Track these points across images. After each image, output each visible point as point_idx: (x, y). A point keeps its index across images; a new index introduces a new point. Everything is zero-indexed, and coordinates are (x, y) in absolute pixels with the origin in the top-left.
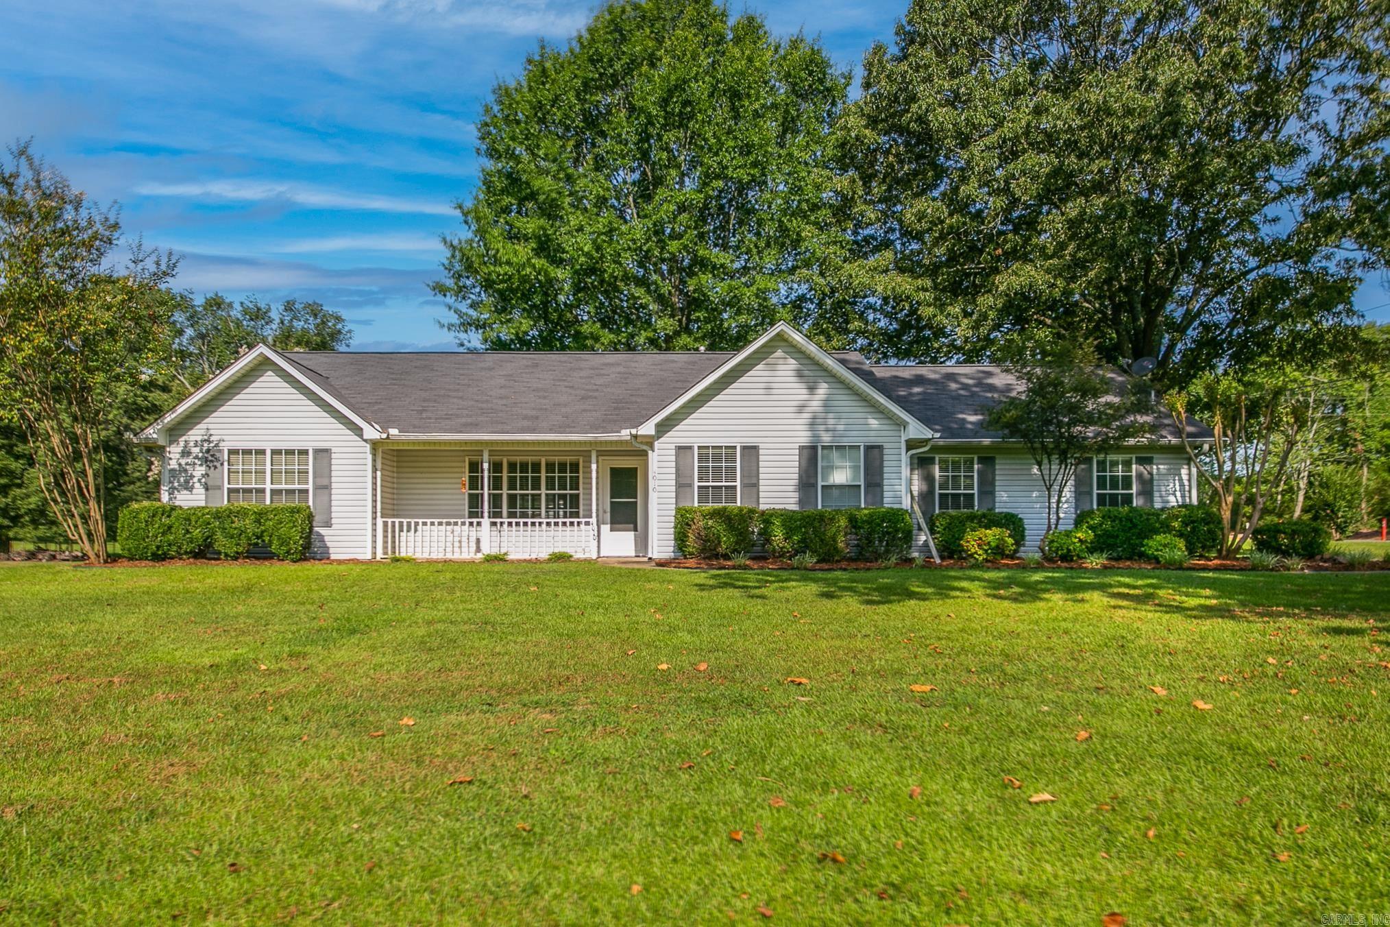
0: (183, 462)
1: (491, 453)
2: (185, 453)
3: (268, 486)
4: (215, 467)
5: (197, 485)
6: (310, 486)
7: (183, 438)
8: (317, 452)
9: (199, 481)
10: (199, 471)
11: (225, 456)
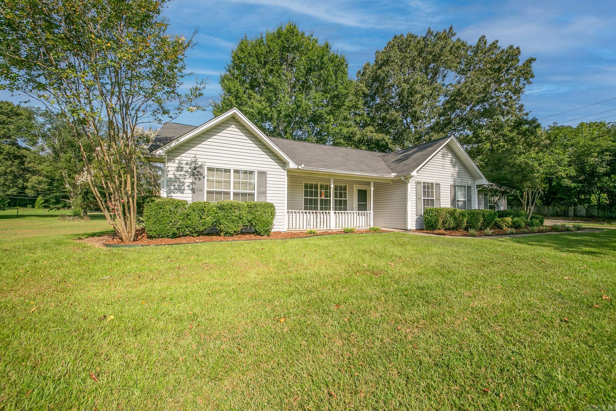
0: (177, 173)
1: (335, 180)
2: (180, 169)
3: (232, 191)
4: (200, 179)
5: (187, 189)
6: (255, 192)
7: (178, 158)
8: (259, 173)
9: (188, 186)
10: (189, 180)
11: (206, 172)
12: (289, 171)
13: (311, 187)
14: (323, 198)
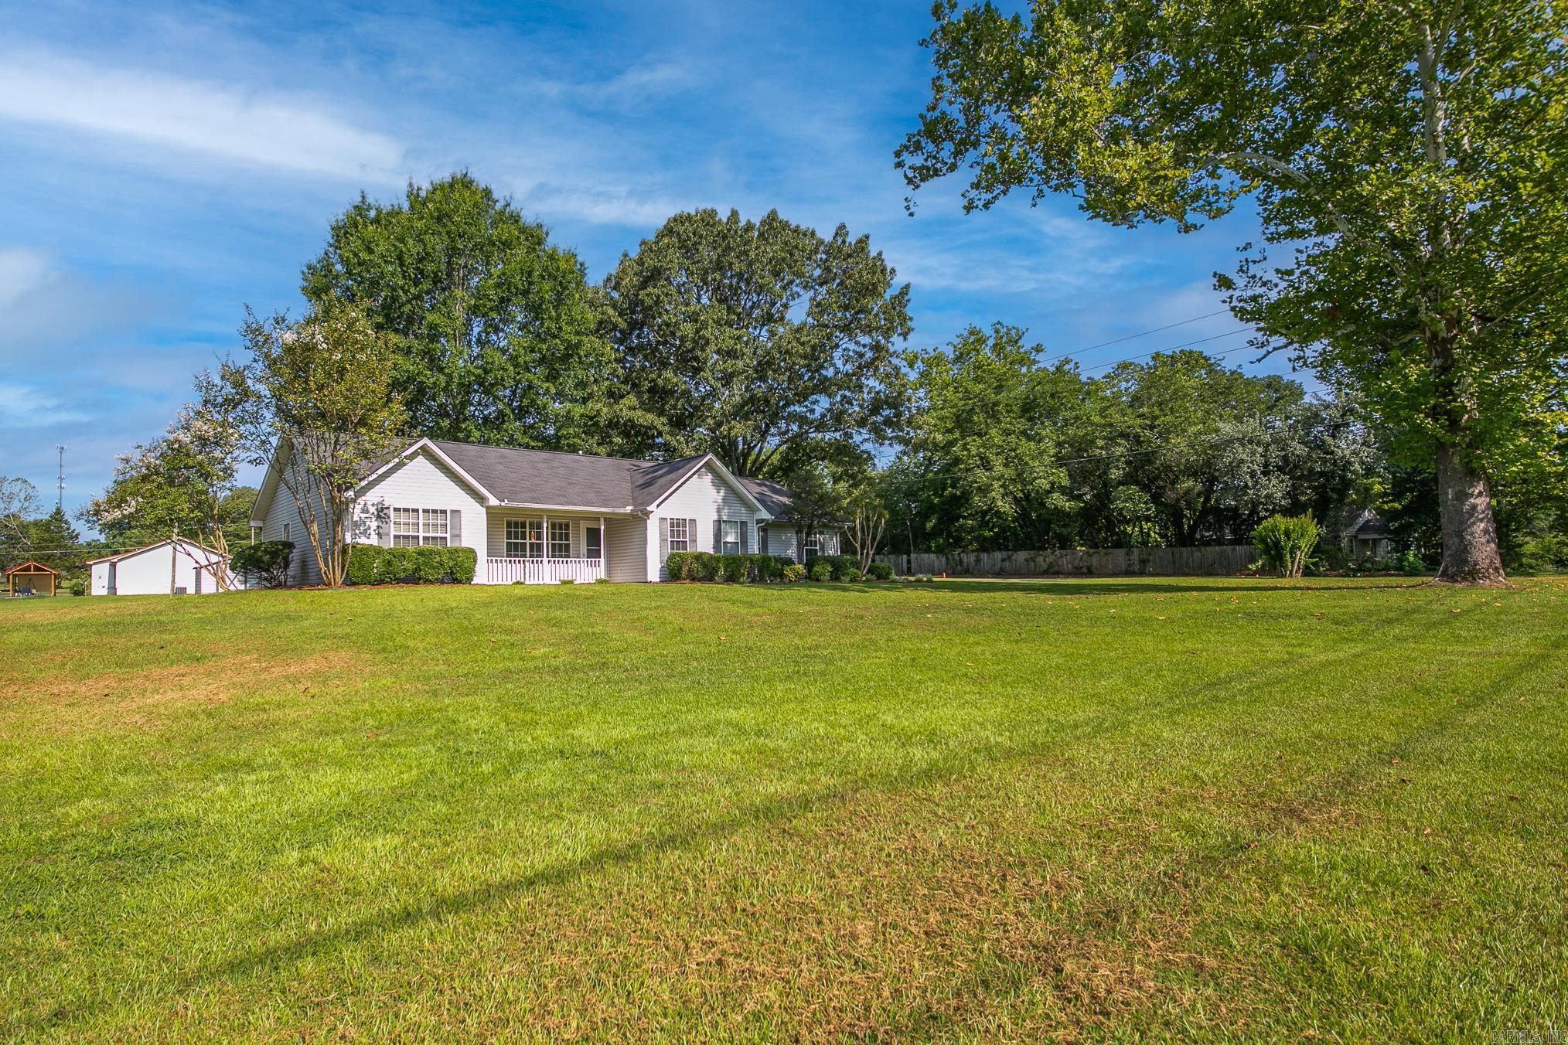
0: (363, 516)
1: (549, 517)
2: (365, 510)
3: (421, 535)
4: (386, 522)
5: (373, 533)
6: (448, 535)
7: (365, 498)
8: (453, 512)
9: (374, 530)
10: (374, 524)
11: (392, 513)
12: (488, 508)
13: (516, 525)
14: (533, 541)
